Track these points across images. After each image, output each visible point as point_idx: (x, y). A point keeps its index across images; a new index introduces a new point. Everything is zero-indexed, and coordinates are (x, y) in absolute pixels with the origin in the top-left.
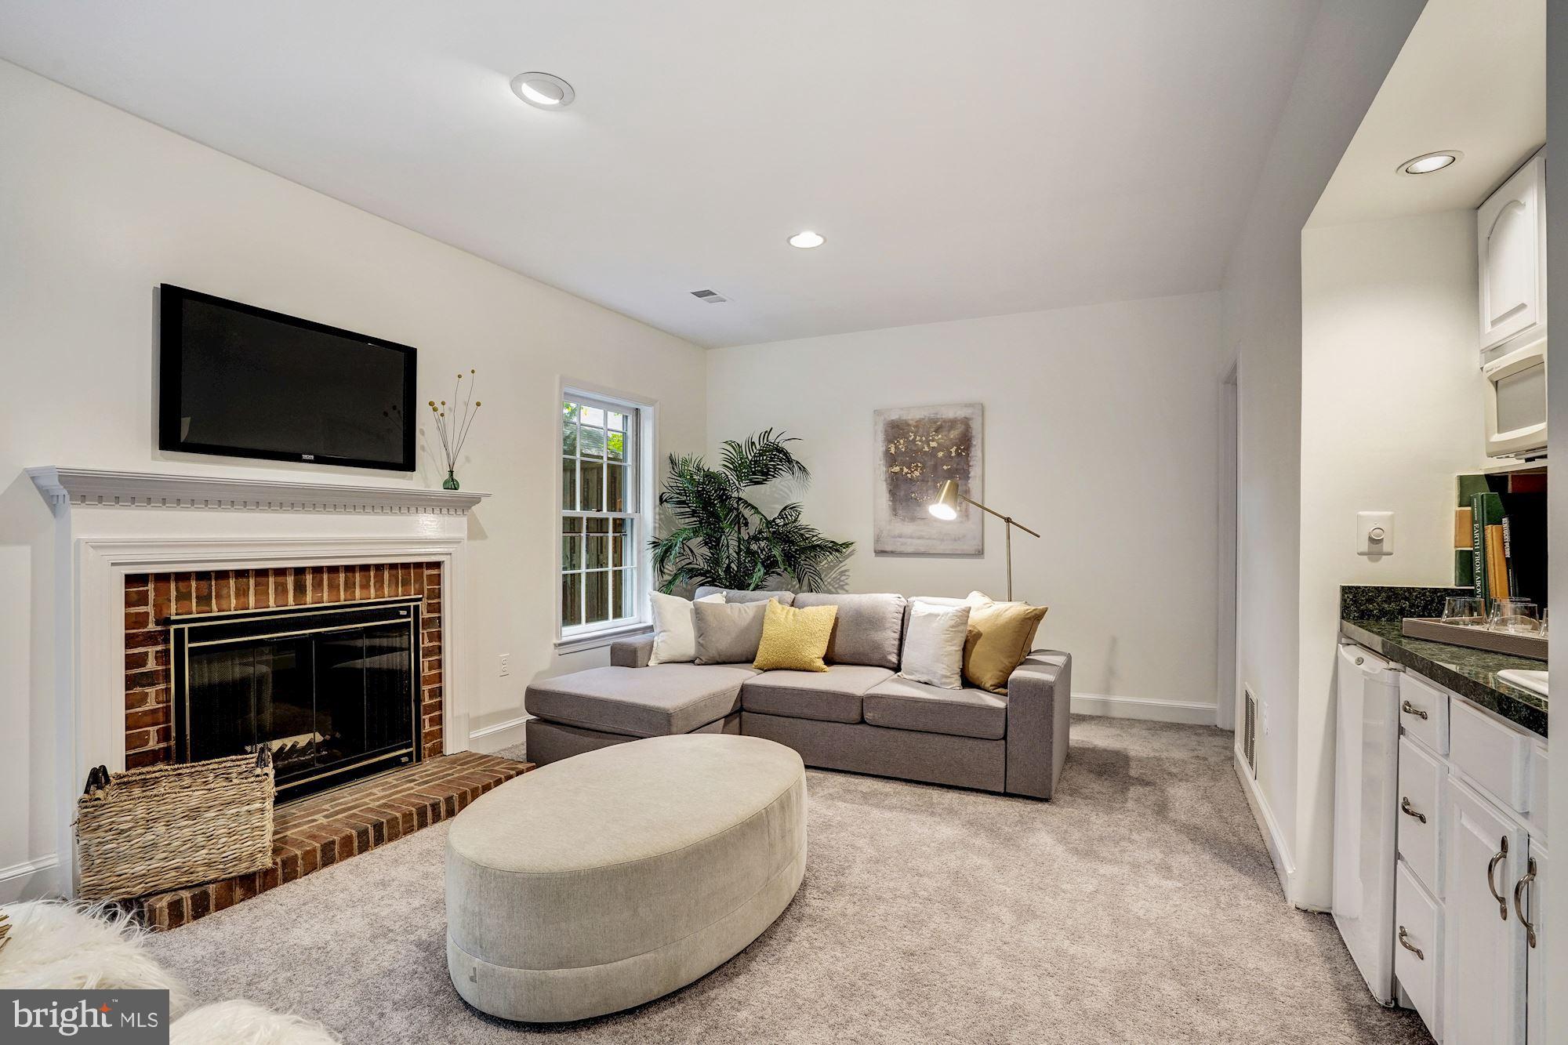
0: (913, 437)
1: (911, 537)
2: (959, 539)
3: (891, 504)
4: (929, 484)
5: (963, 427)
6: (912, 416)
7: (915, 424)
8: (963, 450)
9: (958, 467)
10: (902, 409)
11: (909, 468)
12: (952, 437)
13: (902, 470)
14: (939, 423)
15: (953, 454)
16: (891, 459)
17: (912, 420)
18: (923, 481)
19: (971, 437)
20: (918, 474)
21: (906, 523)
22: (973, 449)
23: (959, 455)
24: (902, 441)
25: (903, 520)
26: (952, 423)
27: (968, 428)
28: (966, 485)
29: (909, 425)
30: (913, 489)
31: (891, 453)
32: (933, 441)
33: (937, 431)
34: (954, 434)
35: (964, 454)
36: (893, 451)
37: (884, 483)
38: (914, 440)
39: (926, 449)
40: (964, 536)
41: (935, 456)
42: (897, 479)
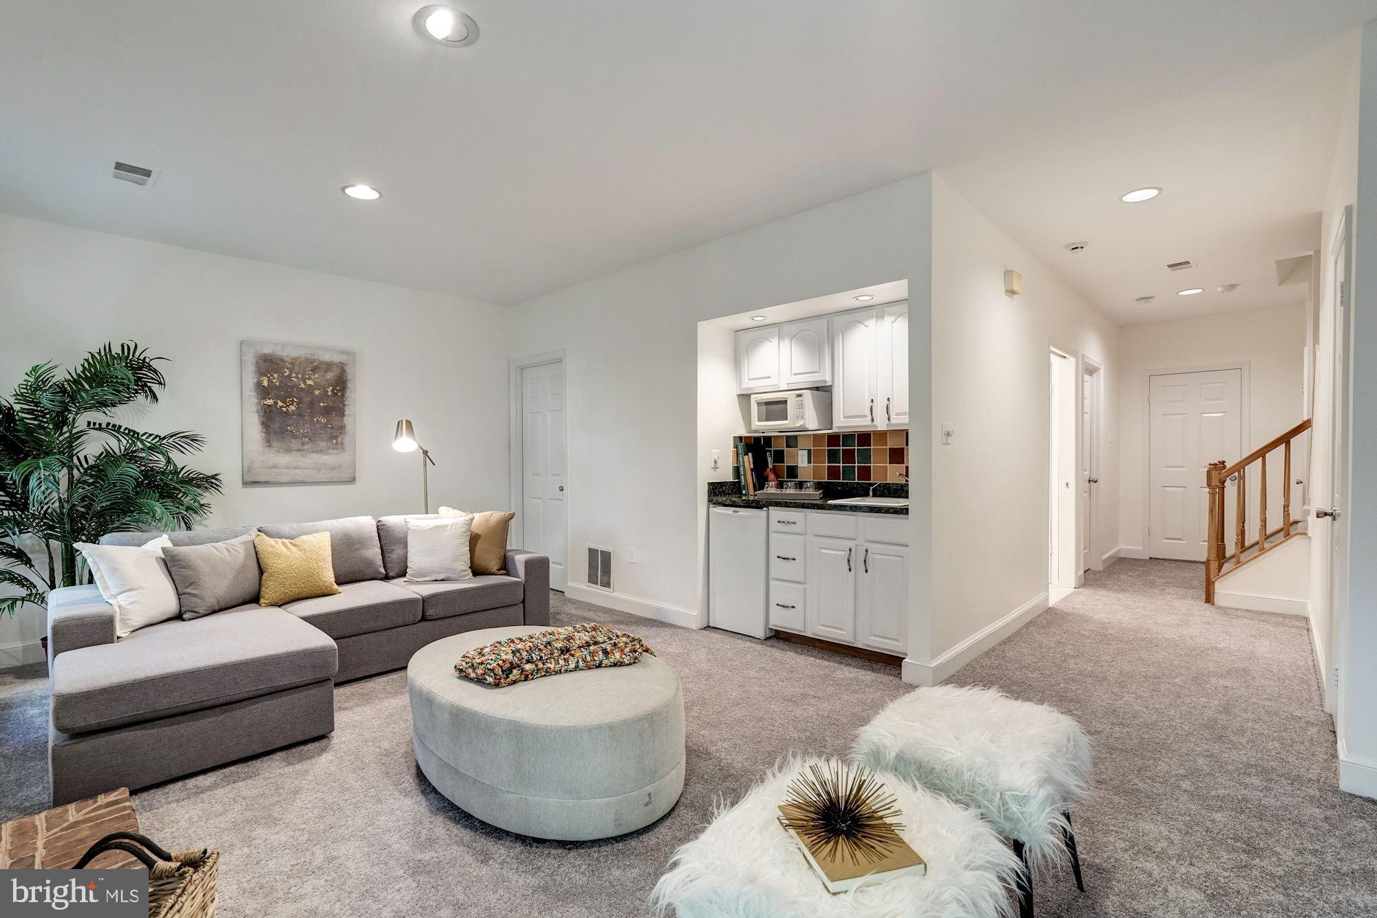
0: (288, 373)
1: (287, 467)
2: (335, 468)
3: (264, 435)
4: (306, 418)
5: (339, 370)
6: (288, 353)
7: (290, 361)
8: (338, 391)
9: (335, 405)
10: (276, 344)
11: (284, 402)
12: (328, 377)
13: (276, 403)
14: (316, 364)
15: (330, 393)
16: (263, 392)
17: (287, 357)
18: (299, 415)
19: (346, 381)
20: (294, 409)
21: (281, 454)
22: (348, 391)
23: (335, 394)
24: (276, 376)
25: (278, 451)
26: (329, 366)
27: (343, 372)
28: (341, 421)
29: (283, 361)
30: (289, 422)
31: (264, 386)
32: (309, 379)
33: (314, 370)
34: (330, 375)
35: (339, 394)
36: (265, 383)
37: (256, 415)
38: (289, 377)
39: (303, 386)
40: (340, 466)
41: (312, 393)
42: (270, 412)
